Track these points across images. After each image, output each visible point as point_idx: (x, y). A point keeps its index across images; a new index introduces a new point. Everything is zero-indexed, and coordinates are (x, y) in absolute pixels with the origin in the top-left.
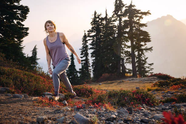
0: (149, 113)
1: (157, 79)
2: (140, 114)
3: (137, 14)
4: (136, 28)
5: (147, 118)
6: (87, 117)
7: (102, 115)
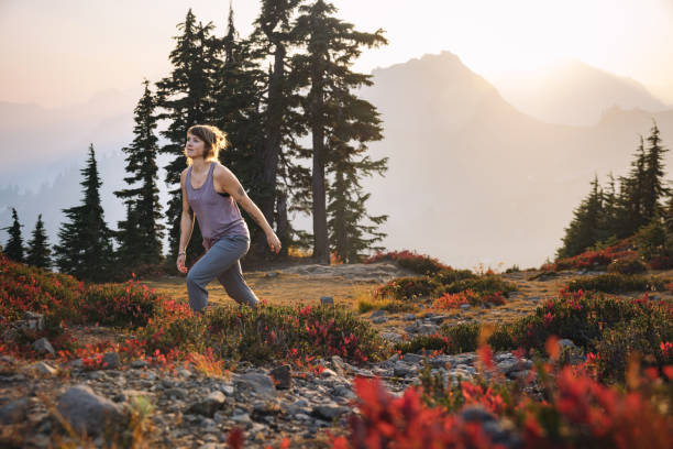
0: (348, 387)
1: (395, 271)
2: (316, 389)
3: (339, 36)
4: (332, 86)
5: (334, 405)
6: (118, 399)
7: (177, 392)
